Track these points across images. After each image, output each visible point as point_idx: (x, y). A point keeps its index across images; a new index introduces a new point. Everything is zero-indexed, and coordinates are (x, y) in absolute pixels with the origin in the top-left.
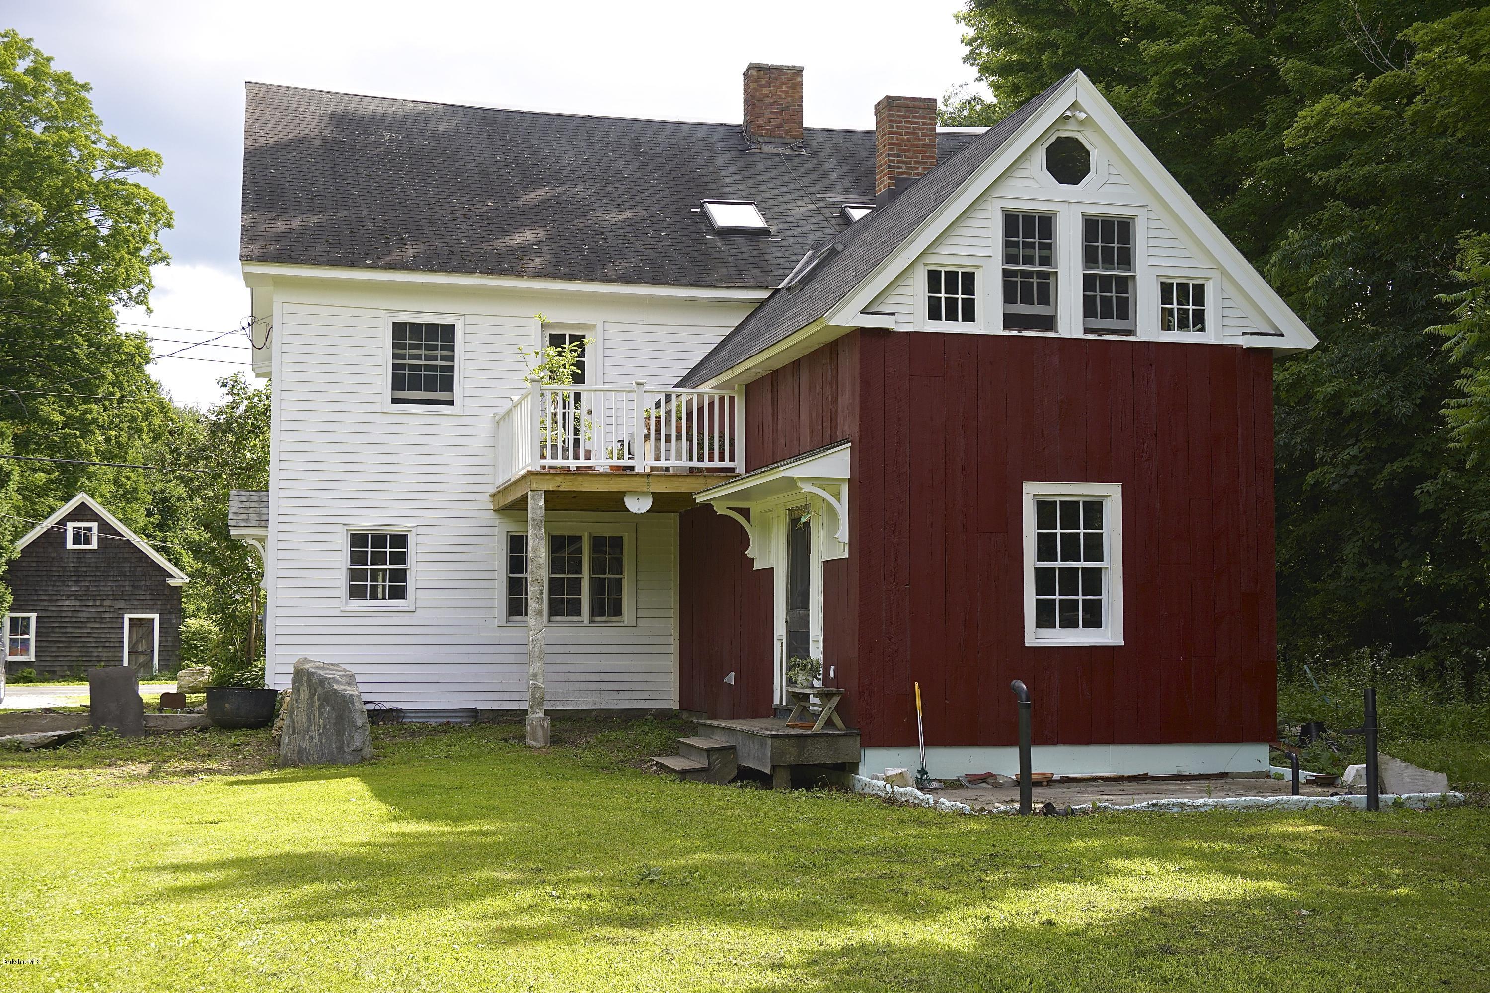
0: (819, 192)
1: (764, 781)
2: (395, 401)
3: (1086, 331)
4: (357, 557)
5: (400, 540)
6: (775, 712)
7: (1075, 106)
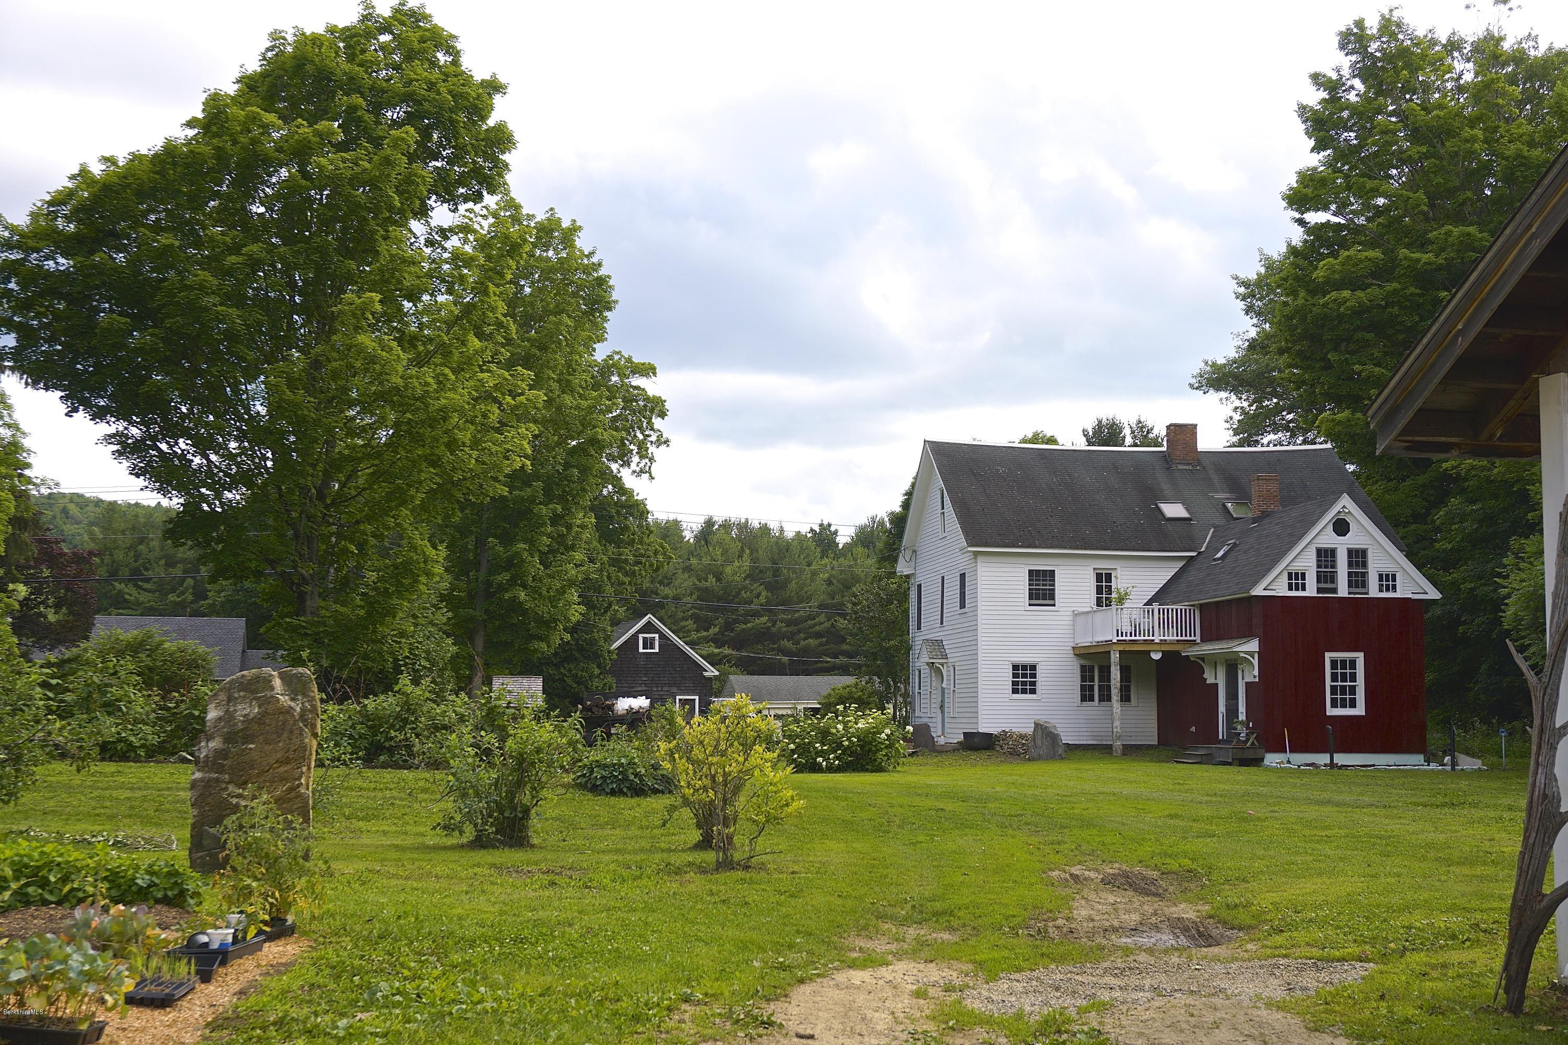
0: (1210, 492)
1: (1230, 764)
2: (1030, 605)
3: (1349, 593)
4: (1015, 676)
5: (1033, 667)
6: (1220, 742)
7: (1344, 507)
